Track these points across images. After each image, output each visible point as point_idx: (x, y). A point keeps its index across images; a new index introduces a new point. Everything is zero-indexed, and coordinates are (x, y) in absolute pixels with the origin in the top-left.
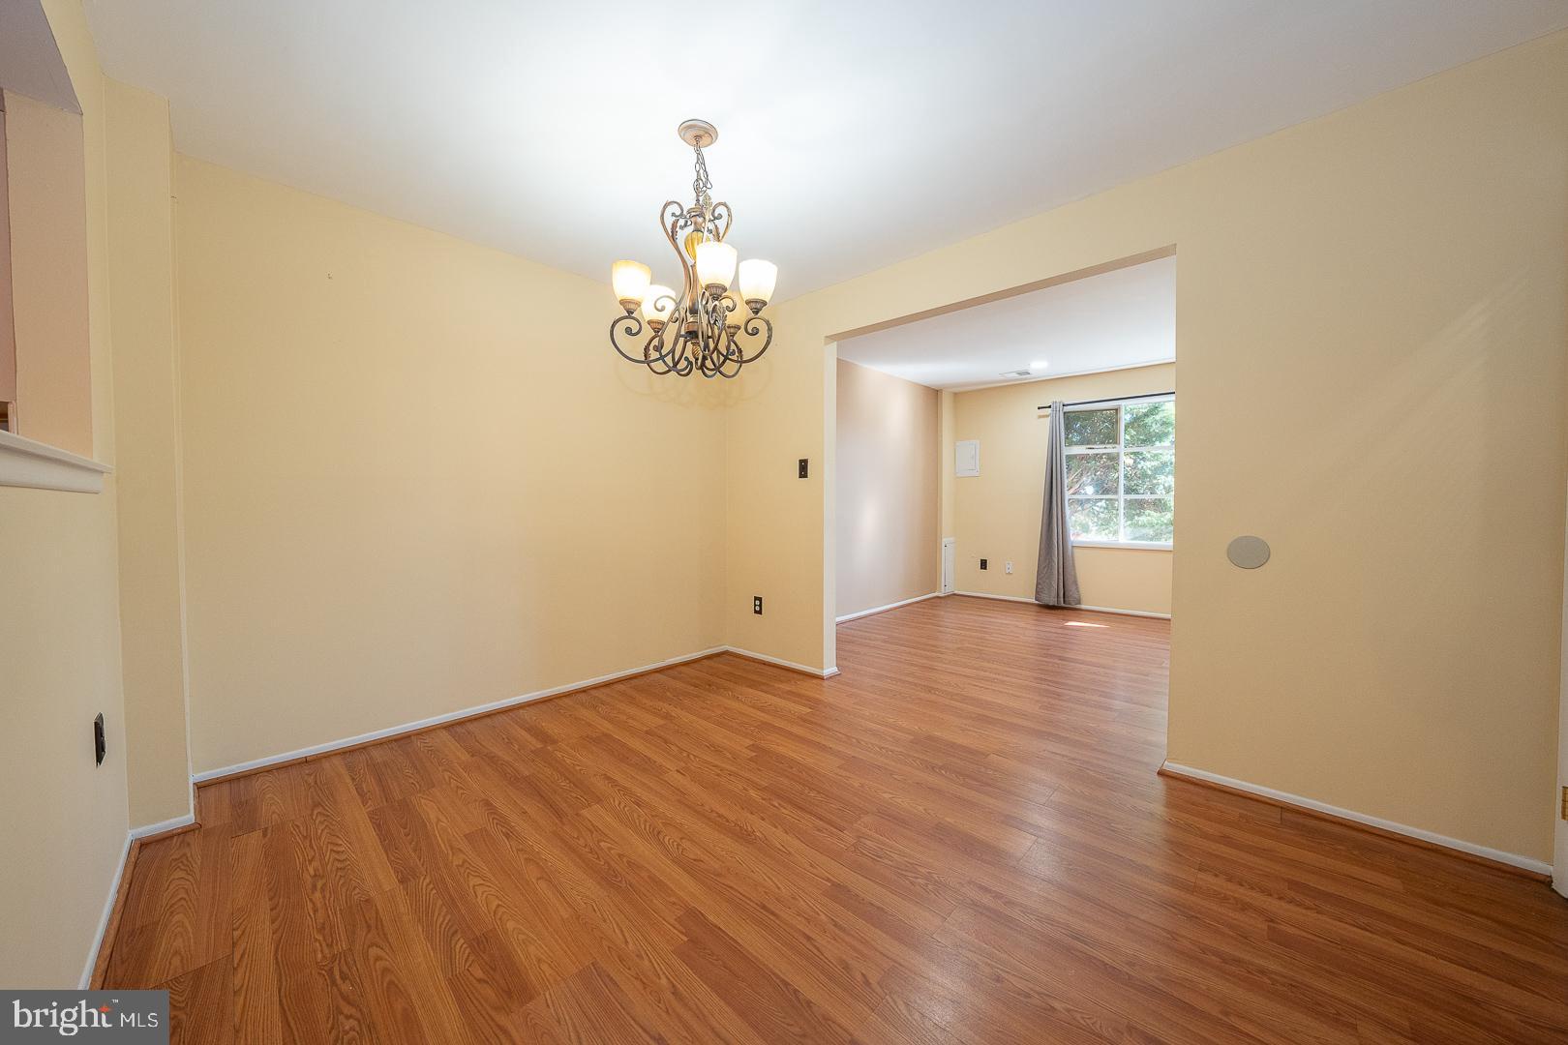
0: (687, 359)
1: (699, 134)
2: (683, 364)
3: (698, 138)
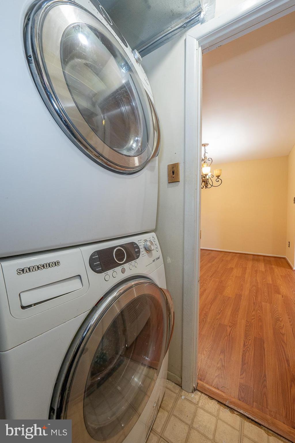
3: (205, 146)
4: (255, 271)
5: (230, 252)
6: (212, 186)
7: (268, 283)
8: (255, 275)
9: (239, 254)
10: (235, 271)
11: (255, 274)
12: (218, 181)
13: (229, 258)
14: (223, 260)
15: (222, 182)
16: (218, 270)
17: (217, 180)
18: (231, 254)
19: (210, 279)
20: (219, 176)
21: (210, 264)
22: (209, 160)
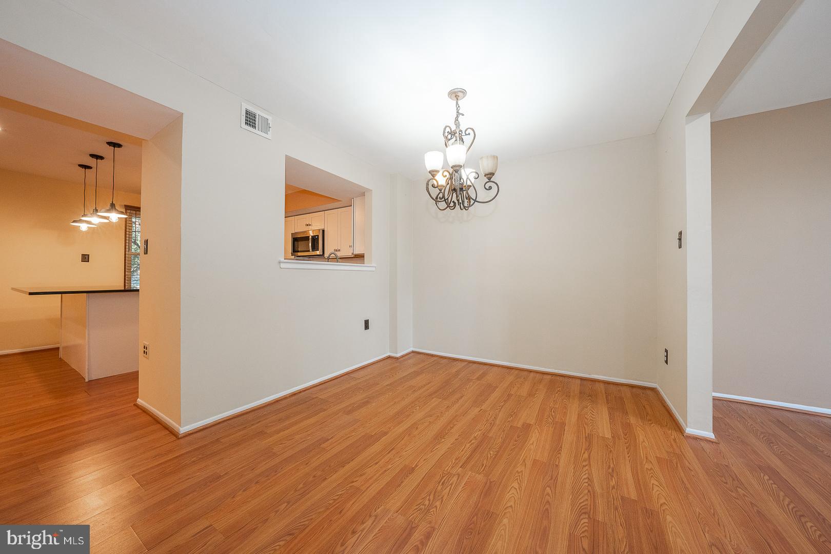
0: (454, 202)
1: (456, 95)
2: (452, 204)
3: (457, 97)
4: (586, 437)
5: (530, 371)
6: (475, 201)
7: (626, 495)
8: (586, 455)
9: (549, 377)
10: (534, 437)
11: (586, 450)
12: (490, 188)
13: (524, 391)
14: (509, 396)
15: (498, 189)
16: (490, 435)
17: (487, 187)
18: (532, 375)
19: (459, 475)
20: (493, 174)
21: (476, 411)
22: (467, 133)
